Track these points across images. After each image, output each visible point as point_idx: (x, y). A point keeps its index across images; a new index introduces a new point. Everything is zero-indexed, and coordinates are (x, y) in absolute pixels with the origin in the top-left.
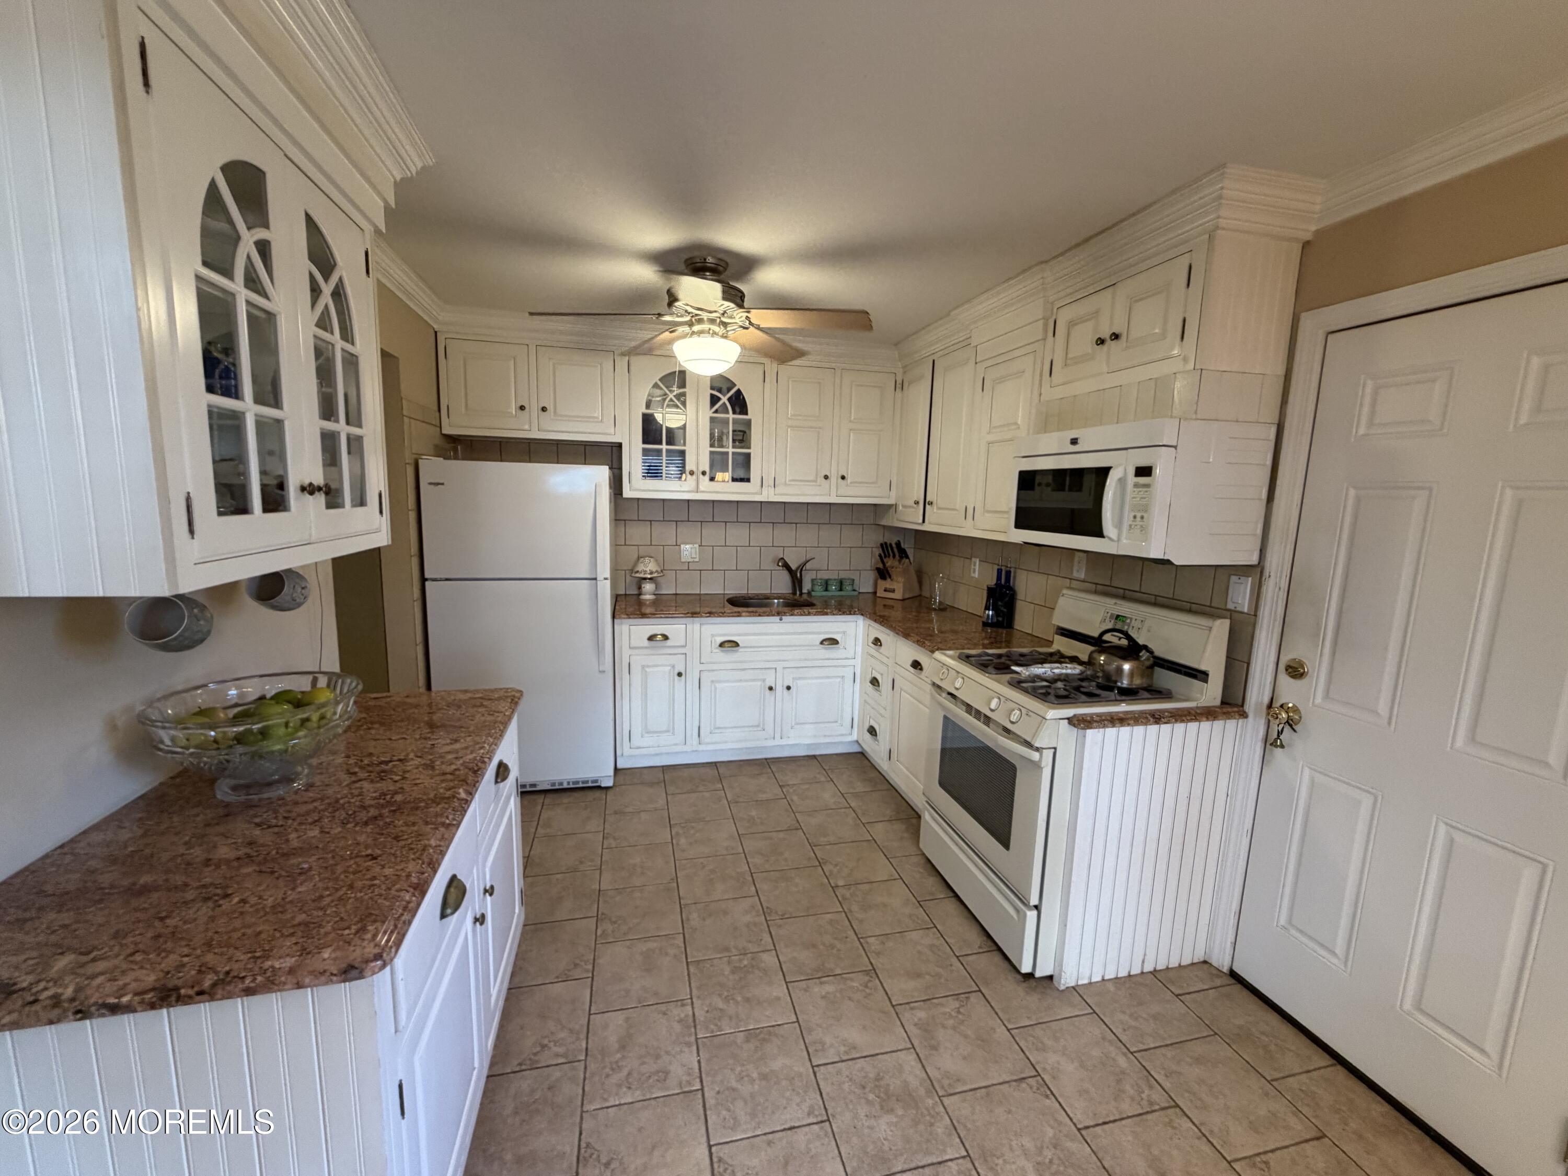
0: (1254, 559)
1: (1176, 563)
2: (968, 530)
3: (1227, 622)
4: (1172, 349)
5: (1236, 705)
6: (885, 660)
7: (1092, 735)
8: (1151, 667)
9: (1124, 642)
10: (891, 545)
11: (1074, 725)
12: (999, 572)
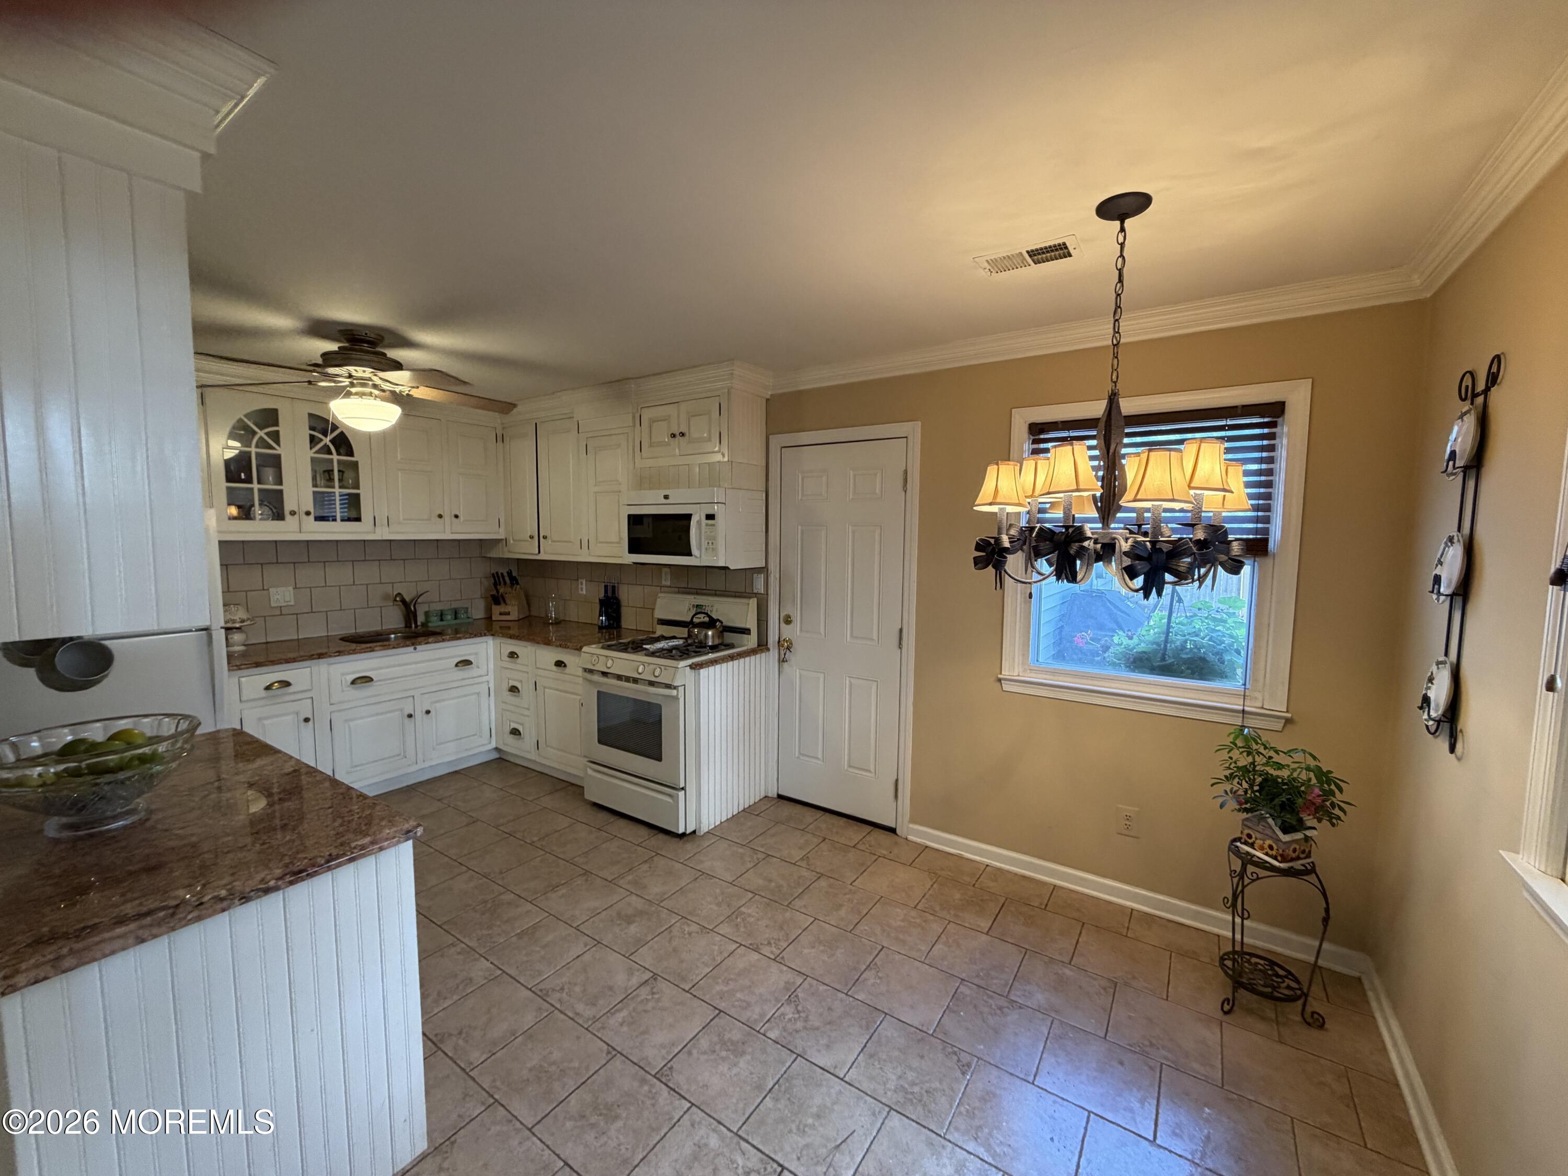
0: (764, 565)
1: (732, 568)
2: (584, 557)
3: (756, 599)
4: (715, 447)
5: (763, 646)
6: (524, 668)
7: (703, 672)
8: (722, 632)
9: (707, 619)
10: (502, 574)
11: (694, 669)
12: (606, 587)
